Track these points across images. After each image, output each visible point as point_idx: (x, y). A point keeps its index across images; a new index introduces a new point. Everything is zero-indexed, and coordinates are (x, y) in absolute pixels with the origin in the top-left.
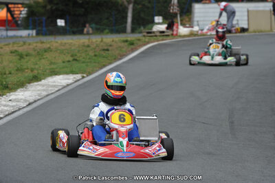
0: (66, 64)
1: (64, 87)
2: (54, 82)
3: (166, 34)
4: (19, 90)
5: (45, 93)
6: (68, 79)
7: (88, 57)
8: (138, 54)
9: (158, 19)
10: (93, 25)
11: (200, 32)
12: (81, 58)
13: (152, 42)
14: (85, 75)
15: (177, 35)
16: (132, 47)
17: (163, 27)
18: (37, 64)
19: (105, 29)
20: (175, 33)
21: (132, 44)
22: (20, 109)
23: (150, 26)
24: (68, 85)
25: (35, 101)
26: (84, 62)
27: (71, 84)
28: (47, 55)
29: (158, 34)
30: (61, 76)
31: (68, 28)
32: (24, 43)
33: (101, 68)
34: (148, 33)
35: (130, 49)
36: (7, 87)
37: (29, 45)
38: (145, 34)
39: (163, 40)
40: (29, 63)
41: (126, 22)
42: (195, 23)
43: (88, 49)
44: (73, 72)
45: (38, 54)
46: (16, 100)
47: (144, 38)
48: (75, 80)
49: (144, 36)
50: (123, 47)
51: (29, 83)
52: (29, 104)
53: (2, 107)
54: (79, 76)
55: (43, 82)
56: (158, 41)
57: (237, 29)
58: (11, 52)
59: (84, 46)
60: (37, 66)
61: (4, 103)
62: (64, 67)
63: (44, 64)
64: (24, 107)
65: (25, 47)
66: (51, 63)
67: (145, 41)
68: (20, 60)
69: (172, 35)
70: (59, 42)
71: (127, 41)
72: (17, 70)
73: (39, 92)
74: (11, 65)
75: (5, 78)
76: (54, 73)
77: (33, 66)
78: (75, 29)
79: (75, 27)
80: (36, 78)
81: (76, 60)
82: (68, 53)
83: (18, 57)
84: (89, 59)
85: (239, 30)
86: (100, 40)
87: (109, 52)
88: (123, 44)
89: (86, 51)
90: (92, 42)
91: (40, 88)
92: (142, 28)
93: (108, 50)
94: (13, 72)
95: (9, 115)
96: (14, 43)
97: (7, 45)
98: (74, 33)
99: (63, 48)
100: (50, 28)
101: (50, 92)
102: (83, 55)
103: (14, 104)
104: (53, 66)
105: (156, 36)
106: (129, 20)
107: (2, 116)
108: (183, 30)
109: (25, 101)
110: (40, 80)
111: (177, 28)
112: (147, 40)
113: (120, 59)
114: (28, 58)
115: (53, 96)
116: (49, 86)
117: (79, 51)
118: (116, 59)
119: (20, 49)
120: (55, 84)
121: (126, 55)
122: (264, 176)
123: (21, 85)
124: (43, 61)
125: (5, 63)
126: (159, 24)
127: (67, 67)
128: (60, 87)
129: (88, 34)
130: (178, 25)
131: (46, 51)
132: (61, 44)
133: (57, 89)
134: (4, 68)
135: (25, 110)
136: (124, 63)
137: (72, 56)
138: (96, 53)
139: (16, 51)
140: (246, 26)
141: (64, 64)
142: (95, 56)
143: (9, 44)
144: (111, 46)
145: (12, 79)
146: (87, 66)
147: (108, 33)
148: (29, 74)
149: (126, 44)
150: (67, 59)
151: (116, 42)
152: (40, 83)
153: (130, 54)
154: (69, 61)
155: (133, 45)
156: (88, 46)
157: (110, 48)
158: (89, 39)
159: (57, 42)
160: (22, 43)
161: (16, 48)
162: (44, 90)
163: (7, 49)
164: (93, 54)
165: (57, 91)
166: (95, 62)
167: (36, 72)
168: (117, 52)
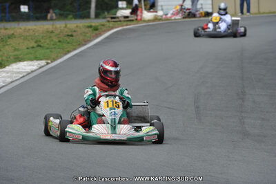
0: (31, 50)
1: (29, 74)
2: (19, 69)
3: (130, 19)
5: (9, 80)
6: (33, 66)
7: (52, 43)
8: (102, 40)
9: (122, 4)
10: (57, 11)
11: (164, 16)
12: (45, 45)
13: (116, 28)
14: (49, 61)
15: (141, 19)
16: (97, 32)
17: (127, 12)
18: (1, 50)
19: (68, 15)
20: (139, 18)
21: (96, 29)
23: (113, 11)
24: (32, 72)
26: (48, 48)
27: (35, 70)
28: (10, 42)
29: (123, 19)
30: (25, 63)
31: (32, 14)
33: (66, 54)
34: (112, 18)
35: (94, 34)
38: (109, 19)
39: (127, 25)
41: (90, 8)
42: (159, 8)
43: (52, 35)
44: (37, 59)
45: (2, 40)
47: (108, 24)
48: (39, 66)
49: (108, 21)
50: (87, 33)
54: (43, 63)
55: (7, 68)
56: (123, 26)
57: (201, 13)
59: (48, 32)
60: (1, 53)
62: (27, 54)
63: (8, 50)
66: (15, 50)
67: (109, 27)
69: (136, 19)
70: (23, 28)
71: (91, 27)
73: (3, 79)
76: (18, 59)
78: (38, 15)
79: (39, 13)
81: (40, 46)
82: (32, 39)
84: (53, 45)
85: (203, 14)
86: (64, 25)
87: (74, 38)
88: (87, 30)
89: (50, 37)
90: (56, 28)
91: (4, 74)
92: (106, 13)
93: (72, 36)
98: (38, 19)
99: (28, 34)
100: (14, 14)
101: (14, 79)
102: (48, 41)
104: (17, 53)
105: (120, 21)
106: (93, 5)
108: (147, 15)
110: (5, 67)
111: (142, 12)
112: (111, 25)
113: (85, 45)
115: (17, 83)
116: (13, 72)
117: (43, 37)
118: (80, 45)
121: (90, 41)
122: (230, 161)
124: (7, 47)
126: (123, 9)
127: (31, 53)
128: (25, 74)
129: (51, 19)
130: (142, 10)
131: (9, 37)
132: (25, 30)
133: (21, 76)
136: (88, 48)
137: (36, 42)
138: (61, 39)
140: (210, 11)
141: (28, 50)
142: (60, 41)
144: (75, 31)
146: (51, 51)
147: (71, 19)
149: (90, 29)
150: (31, 46)
151: (80, 28)
152: (4, 69)
153: (95, 39)
154: (33, 47)
155: (97, 31)
156: (52, 32)
157: (74, 34)
158: (53, 25)
159: (21, 28)
162: (9, 77)
164: (57, 41)
165: (21, 78)
166: (59, 48)
168: (81, 38)
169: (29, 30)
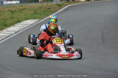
0: (32, 15)
1: (31, 25)
2: (27, 23)
3: (75, 1)
4: (11, 27)
5: (22, 28)
6: (33, 21)
7: (41, 12)
8: (63, 10)
12: (38, 12)
13: (69, 5)
14: (40, 20)
15: (80, 1)
16: (60, 7)
18: (19, 15)
21: (60, 6)
22: (12, 35)
24: (32, 24)
25: (18, 31)
26: (39, 14)
27: (34, 24)
28: (23, 11)
30: (30, 20)
32: (14, 6)
33: (47, 16)
36: (6, 25)
37: (16, 7)
39: (73, 4)
40: (16, 15)
43: (41, 8)
44: (35, 19)
45: (20, 11)
46: (10, 31)
48: (36, 22)
49: (66, 2)
50: (56, 7)
51: (16, 23)
52: (16, 33)
53: (4, 34)
54: (37, 20)
55: (22, 23)
56: (71, 4)
58: (8, 11)
59: (40, 7)
60: (19, 16)
61: (5, 32)
62: (31, 17)
64: (14, 34)
65: (14, 8)
66: (26, 15)
67: (66, 4)
68: (12, 13)
69: (78, 1)
71: (58, 5)
72: (11, 18)
73: (20, 27)
74: (8, 16)
75: (6, 22)
76: (27, 19)
77: (18, 16)
80: (19, 21)
81: (36, 13)
82: (33, 10)
83: (11, 13)
84: (42, 13)
86: (46, 4)
87: (51, 9)
88: (56, 6)
89: (41, 9)
90: (43, 5)
91: (20, 25)
93: (50, 9)
94: (9, 19)
95: (7, 37)
96: (10, 7)
97: (6, 7)
99: (31, 8)
101: (25, 27)
102: (39, 11)
103: (9, 32)
104: (26, 16)
105: (71, 2)
107: (4, 38)
109: (14, 31)
110: (21, 22)
112: (67, 4)
113: (55, 12)
114: (16, 13)
115: (26, 29)
116: (24, 24)
117: (37, 10)
118: (53, 12)
119: (12, 9)
120: (27, 24)
121: (57, 11)
122: (116, 61)
123: (12, 24)
124: (22, 14)
125: (6, 15)
127: (32, 16)
128: (29, 25)
129: (41, 2)
131: (23, 9)
132: (30, 6)
133: (28, 26)
134: (5, 17)
135: (14, 35)
137: (34, 11)
138: (45, 10)
139: (10, 10)
142: (44, 11)
143: (8, 7)
144: (51, 7)
145: (9, 22)
146: (41, 15)
148: (16, 20)
149: (58, 6)
151: (53, 5)
152: (20, 23)
153: (59, 10)
154: (33, 14)
156: (41, 7)
157: (51, 8)
159: (28, 6)
160: (13, 6)
161: (10, 9)
163: (7, 9)
164: (43, 11)
165: (28, 27)
166: (44, 14)
167: (19, 18)
168: (54, 9)
169: (32, 6)
